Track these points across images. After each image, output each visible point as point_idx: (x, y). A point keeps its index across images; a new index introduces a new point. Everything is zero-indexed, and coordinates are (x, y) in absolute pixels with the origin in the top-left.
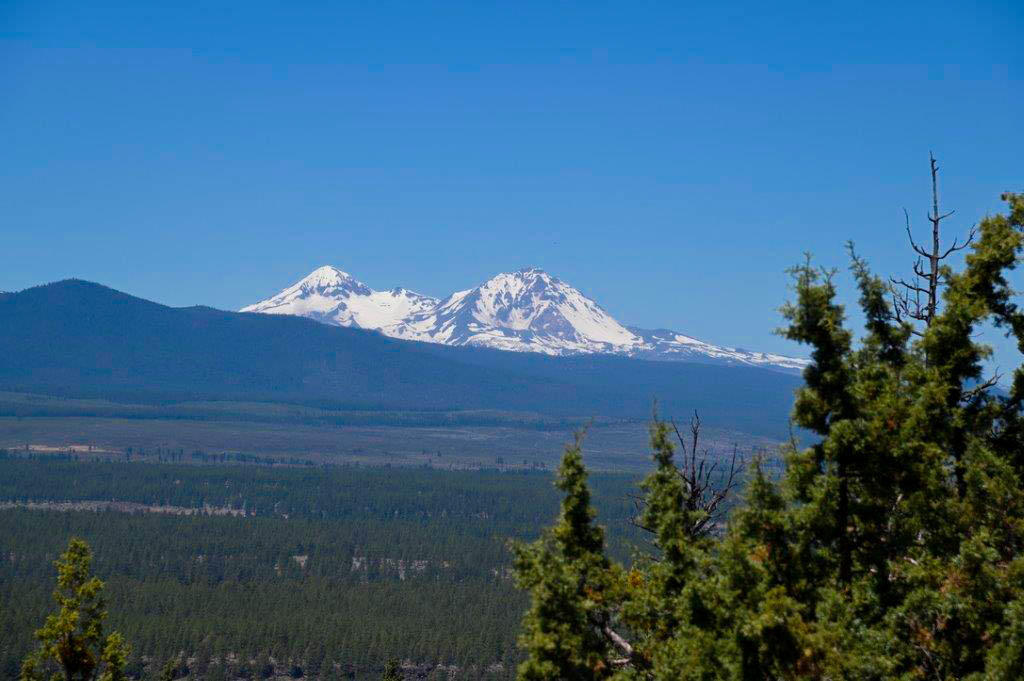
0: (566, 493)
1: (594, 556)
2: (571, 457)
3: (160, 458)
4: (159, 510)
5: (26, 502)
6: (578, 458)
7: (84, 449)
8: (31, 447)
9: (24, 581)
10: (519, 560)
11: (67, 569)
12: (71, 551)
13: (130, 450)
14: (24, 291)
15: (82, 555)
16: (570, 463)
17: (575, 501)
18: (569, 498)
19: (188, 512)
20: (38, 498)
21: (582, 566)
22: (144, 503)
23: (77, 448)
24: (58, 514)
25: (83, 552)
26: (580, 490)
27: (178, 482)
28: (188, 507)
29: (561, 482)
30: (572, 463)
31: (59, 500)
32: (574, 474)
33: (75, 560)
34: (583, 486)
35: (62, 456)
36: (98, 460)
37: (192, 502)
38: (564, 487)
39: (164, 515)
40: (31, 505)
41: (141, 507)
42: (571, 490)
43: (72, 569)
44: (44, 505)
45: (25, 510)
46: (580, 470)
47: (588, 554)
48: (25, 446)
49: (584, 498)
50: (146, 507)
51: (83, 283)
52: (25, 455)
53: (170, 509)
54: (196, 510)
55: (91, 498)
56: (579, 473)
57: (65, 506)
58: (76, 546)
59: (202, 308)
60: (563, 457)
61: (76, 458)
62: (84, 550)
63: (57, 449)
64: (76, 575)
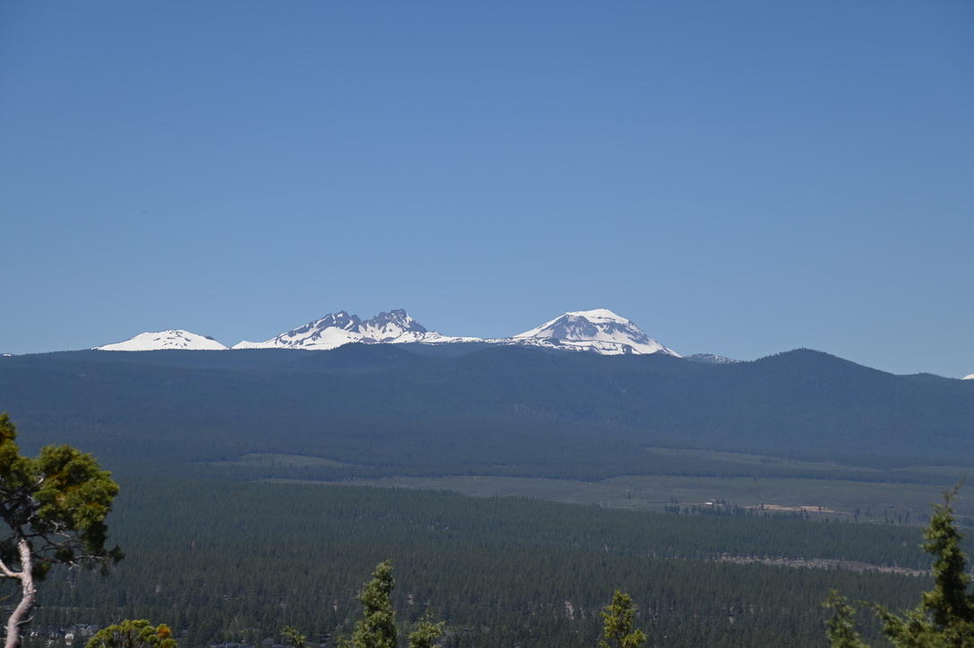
0: (936, 558)
1: (968, 625)
2: (940, 518)
3: (887, 520)
4: (888, 570)
5: (762, 558)
6: (949, 521)
7: (814, 509)
8: (766, 506)
9: (763, 632)
10: (886, 626)
11: (611, 620)
12: (615, 603)
13: (858, 511)
14: (758, 360)
15: (626, 608)
16: (939, 525)
17: (945, 565)
18: (939, 562)
19: (916, 574)
20: (773, 555)
21: (955, 636)
22: (873, 563)
23: (808, 508)
24: (792, 570)
25: (626, 605)
26: (950, 553)
27: (905, 544)
28: (916, 569)
29: (929, 545)
30: (943, 524)
31: (793, 557)
32: (944, 537)
33: (619, 613)
34: (954, 551)
35: (794, 514)
36: (827, 521)
37: (920, 564)
38: (933, 550)
39: (893, 576)
40: (767, 561)
41: (870, 567)
42: (941, 554)
43: (616, 621)
44: (780, 561)
45: (761, 565)
46: (952, 533)
47: (962, 623)
48: (760, 506)
49: (956, 563)
50: (874, 567)
51: (812, 352)
52: (760, 513)
53: (898, 570)
54: (924, 573)
55: (823, 556)
56: (950, 536)
57: (798, 563)
58: (620, 599)
59: (926, 375)
60: (932, 519)
61: (808, 517)
62: (628, 602)
63: (790, 509)
64: (621, 627)
